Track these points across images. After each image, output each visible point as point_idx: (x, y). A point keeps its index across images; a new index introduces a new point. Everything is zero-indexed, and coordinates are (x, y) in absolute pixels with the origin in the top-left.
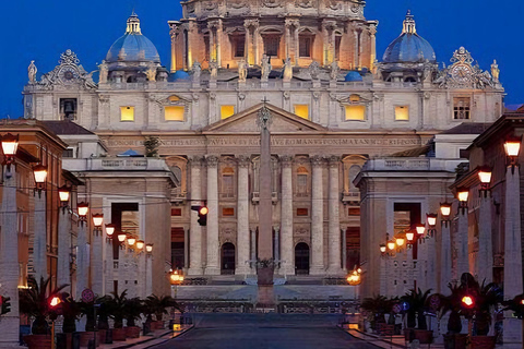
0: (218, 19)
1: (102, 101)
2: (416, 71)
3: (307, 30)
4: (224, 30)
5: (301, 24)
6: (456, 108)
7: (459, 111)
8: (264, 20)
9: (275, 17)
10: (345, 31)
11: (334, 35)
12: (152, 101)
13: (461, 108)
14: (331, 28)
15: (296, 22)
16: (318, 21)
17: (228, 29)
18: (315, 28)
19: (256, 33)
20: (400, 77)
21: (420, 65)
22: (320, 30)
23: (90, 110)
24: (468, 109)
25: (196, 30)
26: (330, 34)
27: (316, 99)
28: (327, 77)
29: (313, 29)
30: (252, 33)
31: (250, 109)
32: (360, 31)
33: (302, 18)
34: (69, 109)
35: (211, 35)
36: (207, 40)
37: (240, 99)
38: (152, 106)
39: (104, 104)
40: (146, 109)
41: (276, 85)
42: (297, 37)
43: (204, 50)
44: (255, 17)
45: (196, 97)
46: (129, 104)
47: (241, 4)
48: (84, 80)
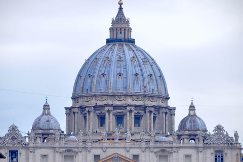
0: (91, 107)
1: (31, 152)
2: (196, 135)
3: (138, 113)
4: (94, 112)
5: (135, 109)
6: (216, 156)
7: (218, 158)
8: (115, 107)
9: (122, 106)
10: (159, 113)
11: (152, 115)
12: (57, 152)
13: (219, 156)
14: (151, 112)
15: (133, 109)
16: (144, 108)
17: (97, 112)
18: (143, 112)
19: (111, 114)
20: (187, 138)
21: (198, 132)
22: (145, 112)
23: (25, 157)
24: (222, 157)
25: (80, 112)
26: (150, 115)
27: (143, 152)
28: (149, 138)
29: (142, 112)
30: (109, 114)
31: (108, 157)
32: (166, 113)
33: (136, 106)
34: (14, 156)
35: (87, 115)
36: (85, 117)
37: (104, 151)
38: (57, 155)
39: (32, 154)
40: (55, 156)
41: (122, 144)
42: (133, 116)
43: (84, 123)
44: (111, 106)
45: (80, 150)
46: (45, 154)
47: (103, 99)
48: (22, 141)
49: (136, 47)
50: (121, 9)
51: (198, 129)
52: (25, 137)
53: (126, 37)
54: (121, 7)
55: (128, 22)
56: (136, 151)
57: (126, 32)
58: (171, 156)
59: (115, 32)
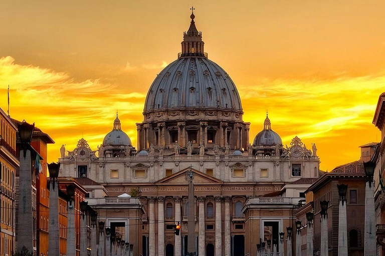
0: (163, 122)
2: (271, 150)
3: (212, 128)
4: (167, 128)
5: (209, 124)
6: (293, 170)
7: (295, 172)
8: (188, 122)
9: (194, 121)
10: (233, 128)
11: (226, 131)
12: (128, 167)
13: (296, 170)
14: (224, 127)
15: (206, 124)
16: (217, 123)
17: (169, 128)
18: (216, 127)
19: (184, 129)
20: (262, 153)
21: (274, 147)
22: (219, 127)
23: (94, 172)
24: (300, 170)
25: (151, 128)
26: (224, 130)
27: (218, 166)
28: (223, 154)
29: (215, 127)
30: (181, 130)
31: (181, 171)
32: (240, 128)
33: (209, 122)
34: (83, 171)
35: (159, 131)
36: (157, 133)
37: (176, 166)
38: (128, 170)
39: (102, 168)
40: (125, 171)
41: (196, 158)
42: (206, 131)
43: (156, 139)
44: (183, 121)
45: (152, 165)
46: (115, 169)
47: (176, 114)
48: (91, 155)
49: (209, 61)
50: (193, 23)
51: (274, 143)
52: (95, 152)
53: (199, 51)
54: (193, 20)
55: (200, 36)
56: (209, 165)
57: (199, 46)
58: (246, 170)
59: (187, 46)
